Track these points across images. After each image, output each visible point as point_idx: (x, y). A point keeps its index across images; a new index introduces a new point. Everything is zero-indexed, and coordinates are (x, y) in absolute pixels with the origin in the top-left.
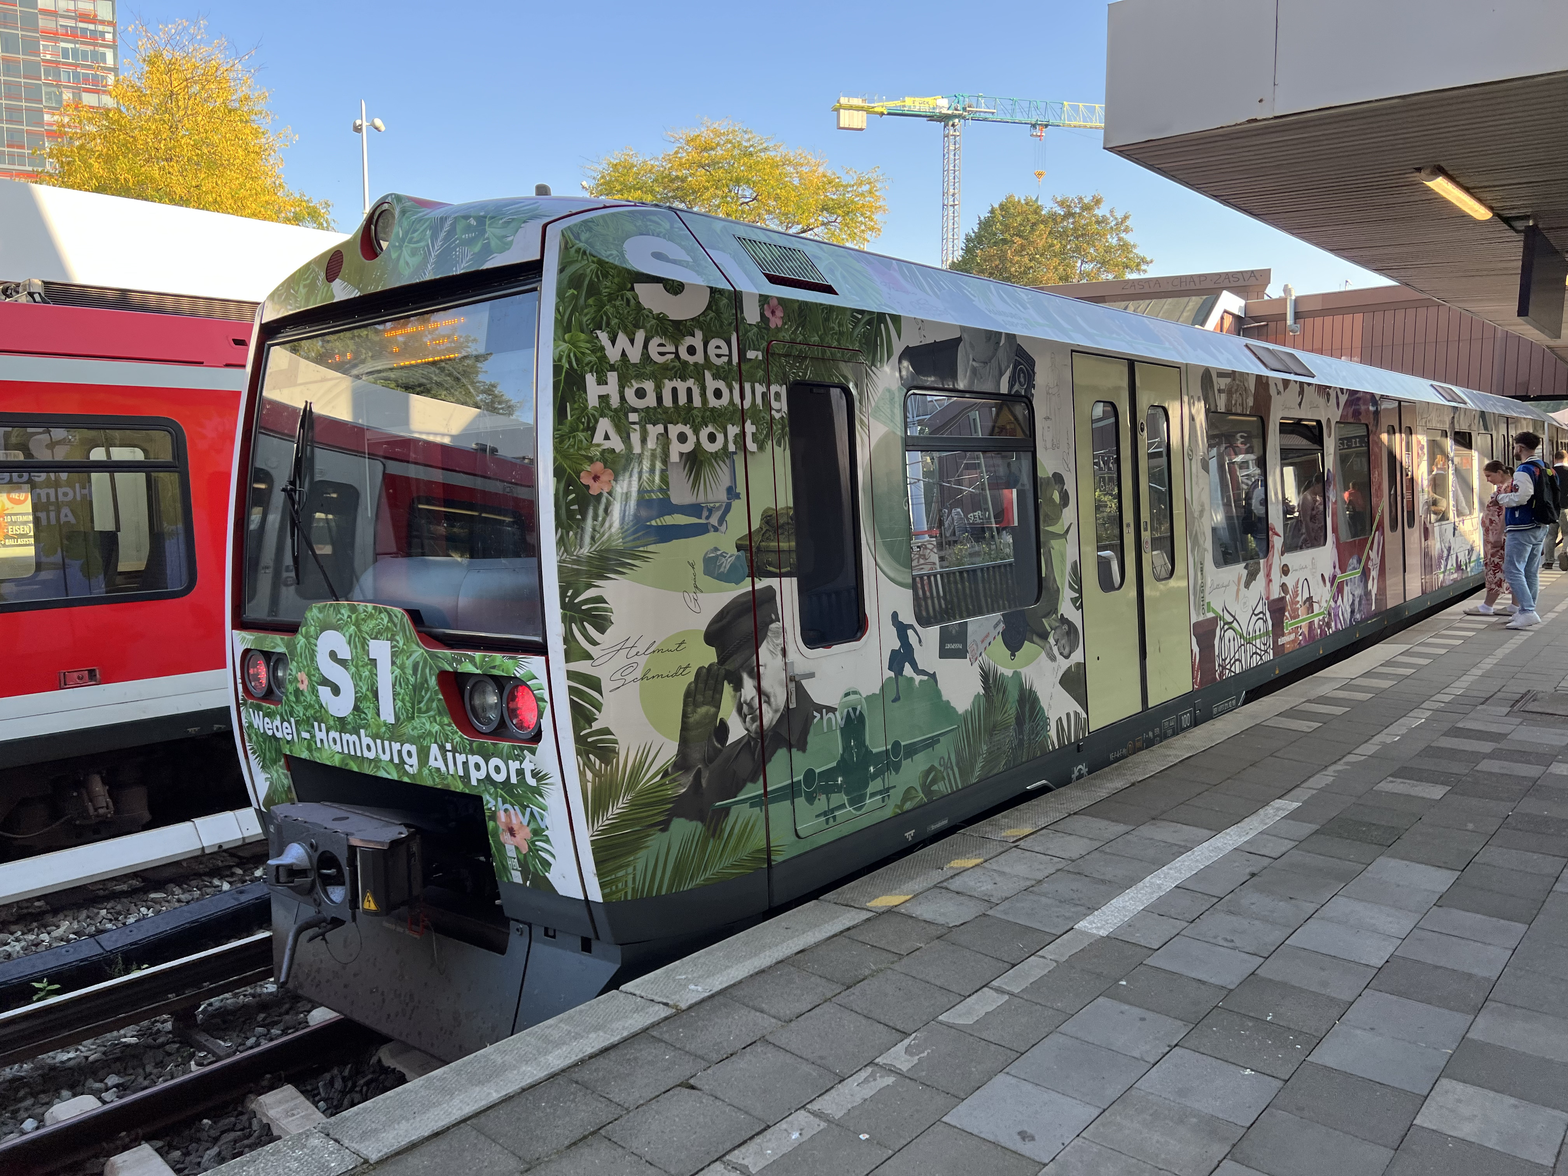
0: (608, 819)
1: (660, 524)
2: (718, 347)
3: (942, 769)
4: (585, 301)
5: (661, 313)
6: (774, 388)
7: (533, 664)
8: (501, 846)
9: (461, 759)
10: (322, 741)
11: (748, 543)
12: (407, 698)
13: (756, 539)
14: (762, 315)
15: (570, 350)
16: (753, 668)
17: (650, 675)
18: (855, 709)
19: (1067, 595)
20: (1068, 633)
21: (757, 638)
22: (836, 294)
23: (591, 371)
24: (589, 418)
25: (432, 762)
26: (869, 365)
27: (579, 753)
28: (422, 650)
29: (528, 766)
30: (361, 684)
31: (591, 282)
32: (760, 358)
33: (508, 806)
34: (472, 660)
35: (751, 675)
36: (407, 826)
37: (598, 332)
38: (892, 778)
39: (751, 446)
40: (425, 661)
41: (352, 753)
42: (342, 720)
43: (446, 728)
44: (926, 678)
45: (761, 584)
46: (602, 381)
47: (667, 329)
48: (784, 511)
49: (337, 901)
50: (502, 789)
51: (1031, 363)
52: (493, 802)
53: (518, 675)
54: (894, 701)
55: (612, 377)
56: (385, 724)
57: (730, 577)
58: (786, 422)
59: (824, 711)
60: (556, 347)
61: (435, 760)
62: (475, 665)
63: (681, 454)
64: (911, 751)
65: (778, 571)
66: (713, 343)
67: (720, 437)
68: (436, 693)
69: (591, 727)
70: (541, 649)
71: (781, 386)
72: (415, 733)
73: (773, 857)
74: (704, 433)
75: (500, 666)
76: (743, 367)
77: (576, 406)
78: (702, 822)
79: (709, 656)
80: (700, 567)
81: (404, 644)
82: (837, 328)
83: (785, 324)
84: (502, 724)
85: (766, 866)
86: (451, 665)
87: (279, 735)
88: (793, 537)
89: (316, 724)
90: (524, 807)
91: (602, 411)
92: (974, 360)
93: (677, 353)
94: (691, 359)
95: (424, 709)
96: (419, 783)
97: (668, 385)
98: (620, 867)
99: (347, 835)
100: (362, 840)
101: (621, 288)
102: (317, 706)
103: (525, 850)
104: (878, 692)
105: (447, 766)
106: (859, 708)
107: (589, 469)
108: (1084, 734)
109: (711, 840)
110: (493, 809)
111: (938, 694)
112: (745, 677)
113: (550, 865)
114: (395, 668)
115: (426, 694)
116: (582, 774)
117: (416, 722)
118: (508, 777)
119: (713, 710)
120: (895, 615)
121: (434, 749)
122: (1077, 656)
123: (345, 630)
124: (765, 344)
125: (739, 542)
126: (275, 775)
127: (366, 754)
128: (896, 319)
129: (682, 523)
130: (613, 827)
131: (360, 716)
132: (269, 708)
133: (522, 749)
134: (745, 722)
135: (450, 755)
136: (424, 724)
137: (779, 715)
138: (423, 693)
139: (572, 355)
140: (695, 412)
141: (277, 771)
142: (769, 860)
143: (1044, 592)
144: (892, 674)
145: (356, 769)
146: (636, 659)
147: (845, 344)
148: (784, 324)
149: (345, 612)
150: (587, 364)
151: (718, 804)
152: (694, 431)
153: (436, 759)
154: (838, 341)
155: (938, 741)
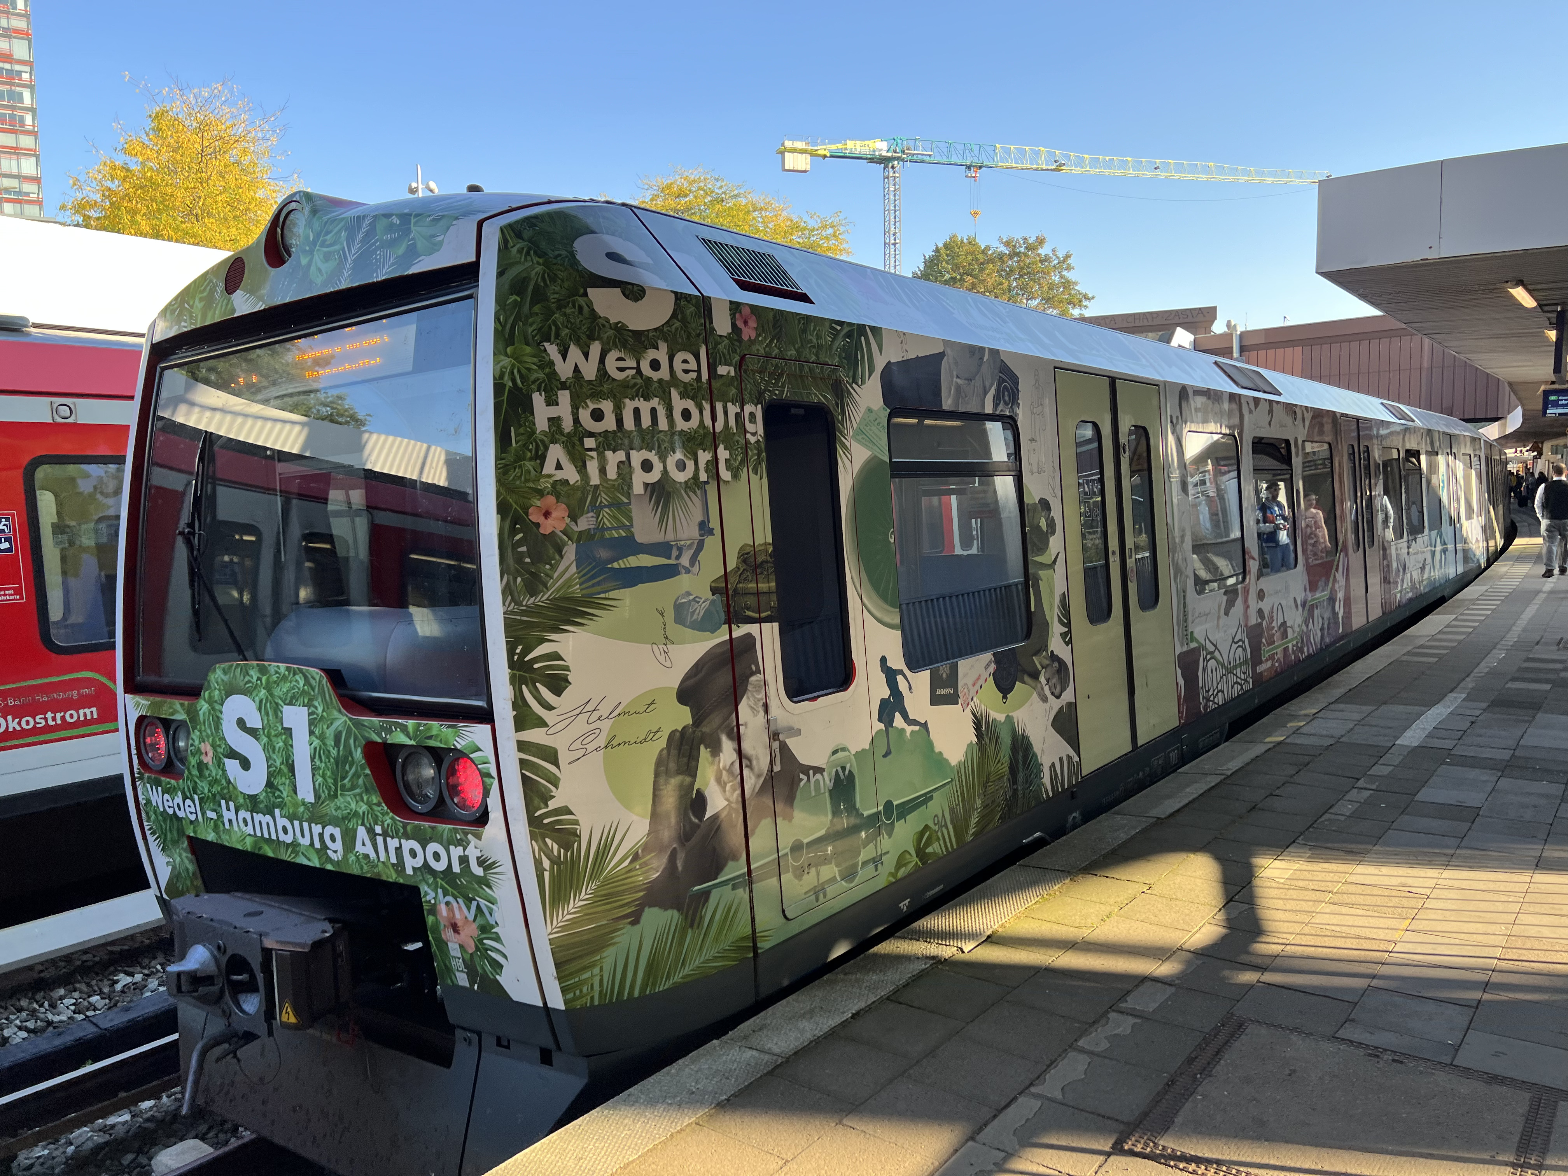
0: (568, 913)
1: (623, 566)
2: (685, 361)
3: (936, 828)
4: (530, 308)
5: (620, 322)
6: (749, 408)
7: (479, 733)
8: (443, 945)
9: (393, 843)
10: (230, 821)
11: (724, 585)
12: (329, 773)
13: (733, 580)
14: (734, 325)
15: (513, 366)
16: (733, 728)
17: (615, 743)
18: (844, 768)
19: (1057, 629)
20: (1059, 671)
21: (735, 695)
22: (813, 303)
23: (539, 390)
24: (537, 445)
25: (359, 848)
26: (850, 381)
27: (533, 836)
28: (345, 718)
29: (473, 853)
30: (274, 756)
31: (536, 287)
32: (733, 373)
33: (449, 898)
34: (404, 729)
35: (730, 737)
36: (331, 920)
37: (546, 344)
38: (885, 842)
39: (725, 475)
40: (349, 730)
41: (266, 836)
42: (253, 798)
43: (376, 808)
44: (917, 728)
45: (740, 631)
46: (551, 402)
47: (626, 340)
48: (762, 548)
49: (250, 1012)
50: (442, 879)
51: (1015, 380)
52: (432, 894)
53: (459, 747)
54: (885, 756)
55: (564, 397)
56: (304, 804)
57: (705, 625)
58: (763, 446)
59: (811, 772)
60: (496, 362)
61: (363, 846)
62: (408, 735)
63: (646, 485)
64: (905, 809)
65: (757, 615)
66: (680, 357)
67: (690, 464)
68: (363, 768)
69: (547, 806)
70: (486, 716)
71: (756, 405)
72: (339, 814)
73: (759, 945)
74: (671, 461)
75: (437, 736)
76: (715, 384)
77: (522, 430)
78: (679, 910)
79: (683, 716)
80: (670, 614)
81: (323, 711)
82: (814, 340)
83: (760, 335)
84: (441, 801)
85: (751, 955)
86: (379, 735)
87: (181, 814)
88: (773, 577)
89: (223, 802)
90: (469, 901)
91: (553, 436)
92: (958, 377)
93: (638, 369)
94: (655, 376)
95: (348, 786)
96: (344, 871)
97: (629, 406)
98: (585, 969)
99: (261, 935)
100: (277, 942)
101: (573, 293)
102: (223, 782)
103: (471, 949)
104: (867, 747)
105: (376, 851)
106: (848, 766)
107: (538, 503)
108: (1077, 779)
109: (690, 930)
110: (433, 902)
111: (930, 745)
112: (724, 739)
113: (501, 966)
114: (314, 738)
115: (350, 768)
116: (538, 863)
117: (340, 802)
118: (450, 865)
119: (688, 780)
120: (883, 660)
121: (362, 832)
122: (1068, 696)
123: (254, 694)
124: (737, 358)
125: (713, 585)
126: (178, 859)
127: (282, 837)
128: (876, 331)
129: (649, 565)
130: (574, 922)
131: (274, 793)
132: (169, 783)
133: (466, 834)
134: (724, 791)
135: (380, 840)
136: (350, 804)
137: (762, 779)
138: (347, 767)
139: (515, 371)
140: (661, 435)
141: (180, 855)
142: (755, 948)
143: (1034, 628)
144: (882, 726)
145: (270, 854)
146: (598, 724)
147: (823, 358)
148: (758, 335)
149: (254, 674)
150: (534, 382)
151: (696, 888)
152: (660, 458)
153: (364, 844)
154: (817, 355)
155: (931, 798)
